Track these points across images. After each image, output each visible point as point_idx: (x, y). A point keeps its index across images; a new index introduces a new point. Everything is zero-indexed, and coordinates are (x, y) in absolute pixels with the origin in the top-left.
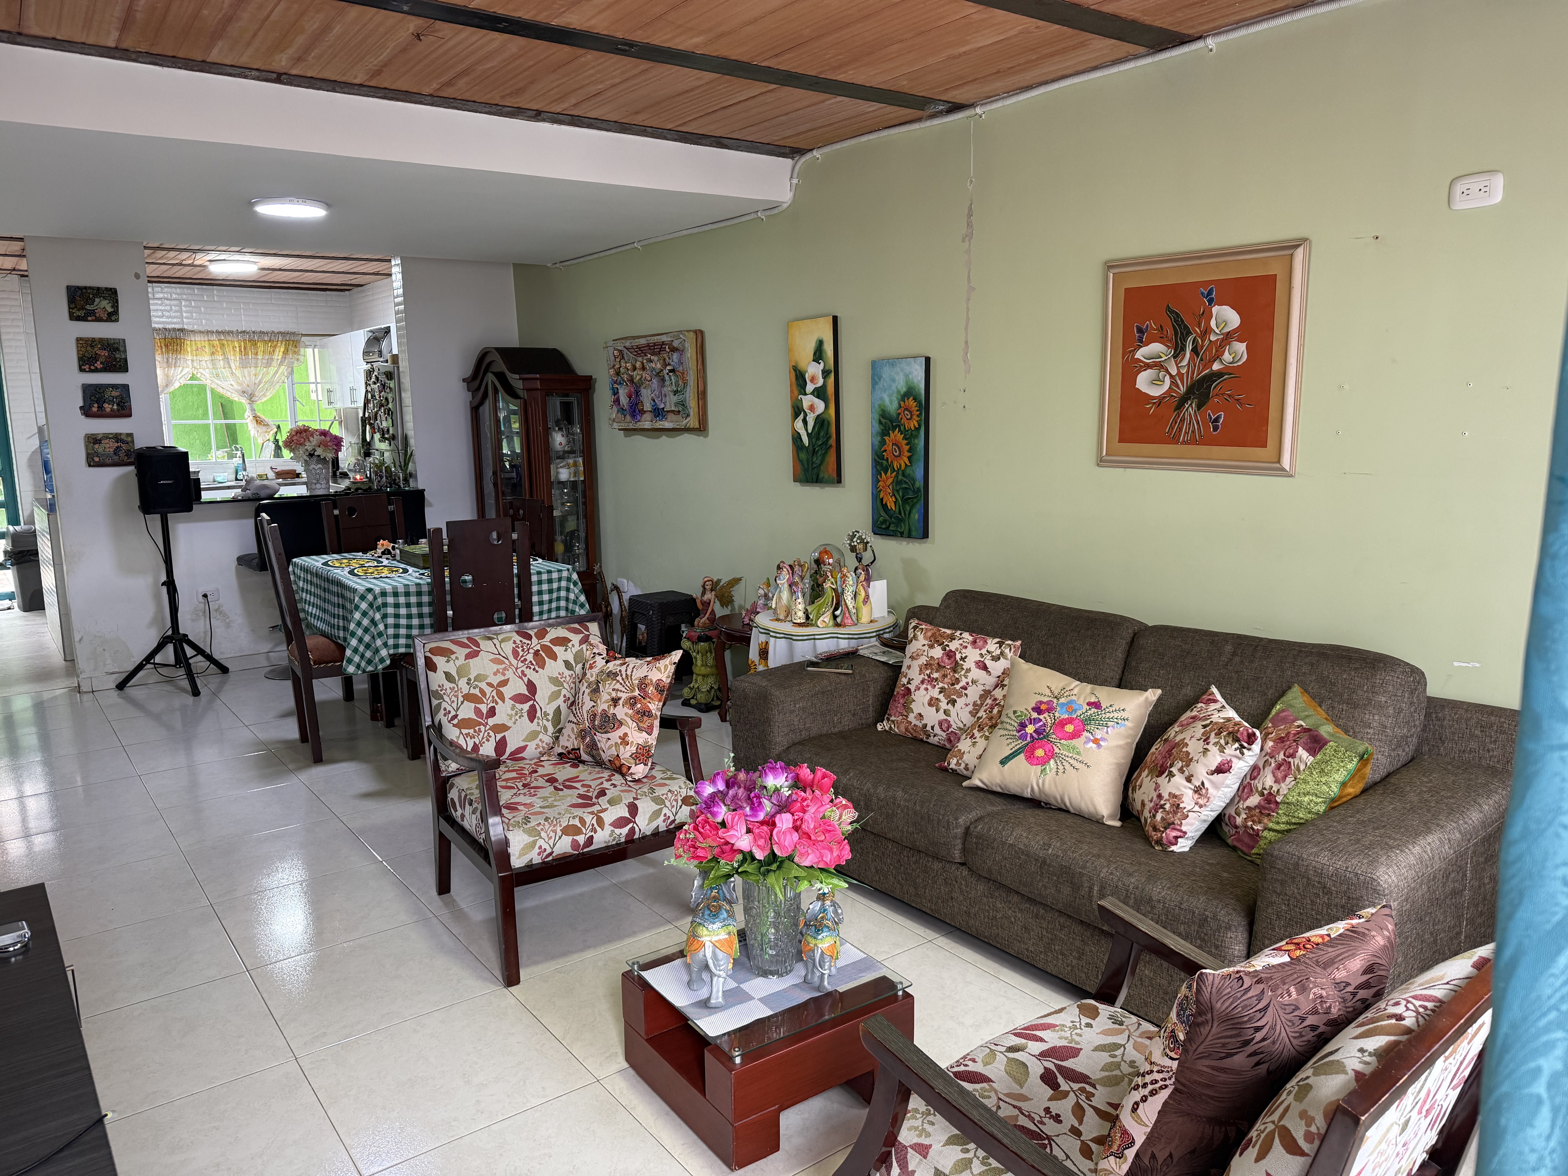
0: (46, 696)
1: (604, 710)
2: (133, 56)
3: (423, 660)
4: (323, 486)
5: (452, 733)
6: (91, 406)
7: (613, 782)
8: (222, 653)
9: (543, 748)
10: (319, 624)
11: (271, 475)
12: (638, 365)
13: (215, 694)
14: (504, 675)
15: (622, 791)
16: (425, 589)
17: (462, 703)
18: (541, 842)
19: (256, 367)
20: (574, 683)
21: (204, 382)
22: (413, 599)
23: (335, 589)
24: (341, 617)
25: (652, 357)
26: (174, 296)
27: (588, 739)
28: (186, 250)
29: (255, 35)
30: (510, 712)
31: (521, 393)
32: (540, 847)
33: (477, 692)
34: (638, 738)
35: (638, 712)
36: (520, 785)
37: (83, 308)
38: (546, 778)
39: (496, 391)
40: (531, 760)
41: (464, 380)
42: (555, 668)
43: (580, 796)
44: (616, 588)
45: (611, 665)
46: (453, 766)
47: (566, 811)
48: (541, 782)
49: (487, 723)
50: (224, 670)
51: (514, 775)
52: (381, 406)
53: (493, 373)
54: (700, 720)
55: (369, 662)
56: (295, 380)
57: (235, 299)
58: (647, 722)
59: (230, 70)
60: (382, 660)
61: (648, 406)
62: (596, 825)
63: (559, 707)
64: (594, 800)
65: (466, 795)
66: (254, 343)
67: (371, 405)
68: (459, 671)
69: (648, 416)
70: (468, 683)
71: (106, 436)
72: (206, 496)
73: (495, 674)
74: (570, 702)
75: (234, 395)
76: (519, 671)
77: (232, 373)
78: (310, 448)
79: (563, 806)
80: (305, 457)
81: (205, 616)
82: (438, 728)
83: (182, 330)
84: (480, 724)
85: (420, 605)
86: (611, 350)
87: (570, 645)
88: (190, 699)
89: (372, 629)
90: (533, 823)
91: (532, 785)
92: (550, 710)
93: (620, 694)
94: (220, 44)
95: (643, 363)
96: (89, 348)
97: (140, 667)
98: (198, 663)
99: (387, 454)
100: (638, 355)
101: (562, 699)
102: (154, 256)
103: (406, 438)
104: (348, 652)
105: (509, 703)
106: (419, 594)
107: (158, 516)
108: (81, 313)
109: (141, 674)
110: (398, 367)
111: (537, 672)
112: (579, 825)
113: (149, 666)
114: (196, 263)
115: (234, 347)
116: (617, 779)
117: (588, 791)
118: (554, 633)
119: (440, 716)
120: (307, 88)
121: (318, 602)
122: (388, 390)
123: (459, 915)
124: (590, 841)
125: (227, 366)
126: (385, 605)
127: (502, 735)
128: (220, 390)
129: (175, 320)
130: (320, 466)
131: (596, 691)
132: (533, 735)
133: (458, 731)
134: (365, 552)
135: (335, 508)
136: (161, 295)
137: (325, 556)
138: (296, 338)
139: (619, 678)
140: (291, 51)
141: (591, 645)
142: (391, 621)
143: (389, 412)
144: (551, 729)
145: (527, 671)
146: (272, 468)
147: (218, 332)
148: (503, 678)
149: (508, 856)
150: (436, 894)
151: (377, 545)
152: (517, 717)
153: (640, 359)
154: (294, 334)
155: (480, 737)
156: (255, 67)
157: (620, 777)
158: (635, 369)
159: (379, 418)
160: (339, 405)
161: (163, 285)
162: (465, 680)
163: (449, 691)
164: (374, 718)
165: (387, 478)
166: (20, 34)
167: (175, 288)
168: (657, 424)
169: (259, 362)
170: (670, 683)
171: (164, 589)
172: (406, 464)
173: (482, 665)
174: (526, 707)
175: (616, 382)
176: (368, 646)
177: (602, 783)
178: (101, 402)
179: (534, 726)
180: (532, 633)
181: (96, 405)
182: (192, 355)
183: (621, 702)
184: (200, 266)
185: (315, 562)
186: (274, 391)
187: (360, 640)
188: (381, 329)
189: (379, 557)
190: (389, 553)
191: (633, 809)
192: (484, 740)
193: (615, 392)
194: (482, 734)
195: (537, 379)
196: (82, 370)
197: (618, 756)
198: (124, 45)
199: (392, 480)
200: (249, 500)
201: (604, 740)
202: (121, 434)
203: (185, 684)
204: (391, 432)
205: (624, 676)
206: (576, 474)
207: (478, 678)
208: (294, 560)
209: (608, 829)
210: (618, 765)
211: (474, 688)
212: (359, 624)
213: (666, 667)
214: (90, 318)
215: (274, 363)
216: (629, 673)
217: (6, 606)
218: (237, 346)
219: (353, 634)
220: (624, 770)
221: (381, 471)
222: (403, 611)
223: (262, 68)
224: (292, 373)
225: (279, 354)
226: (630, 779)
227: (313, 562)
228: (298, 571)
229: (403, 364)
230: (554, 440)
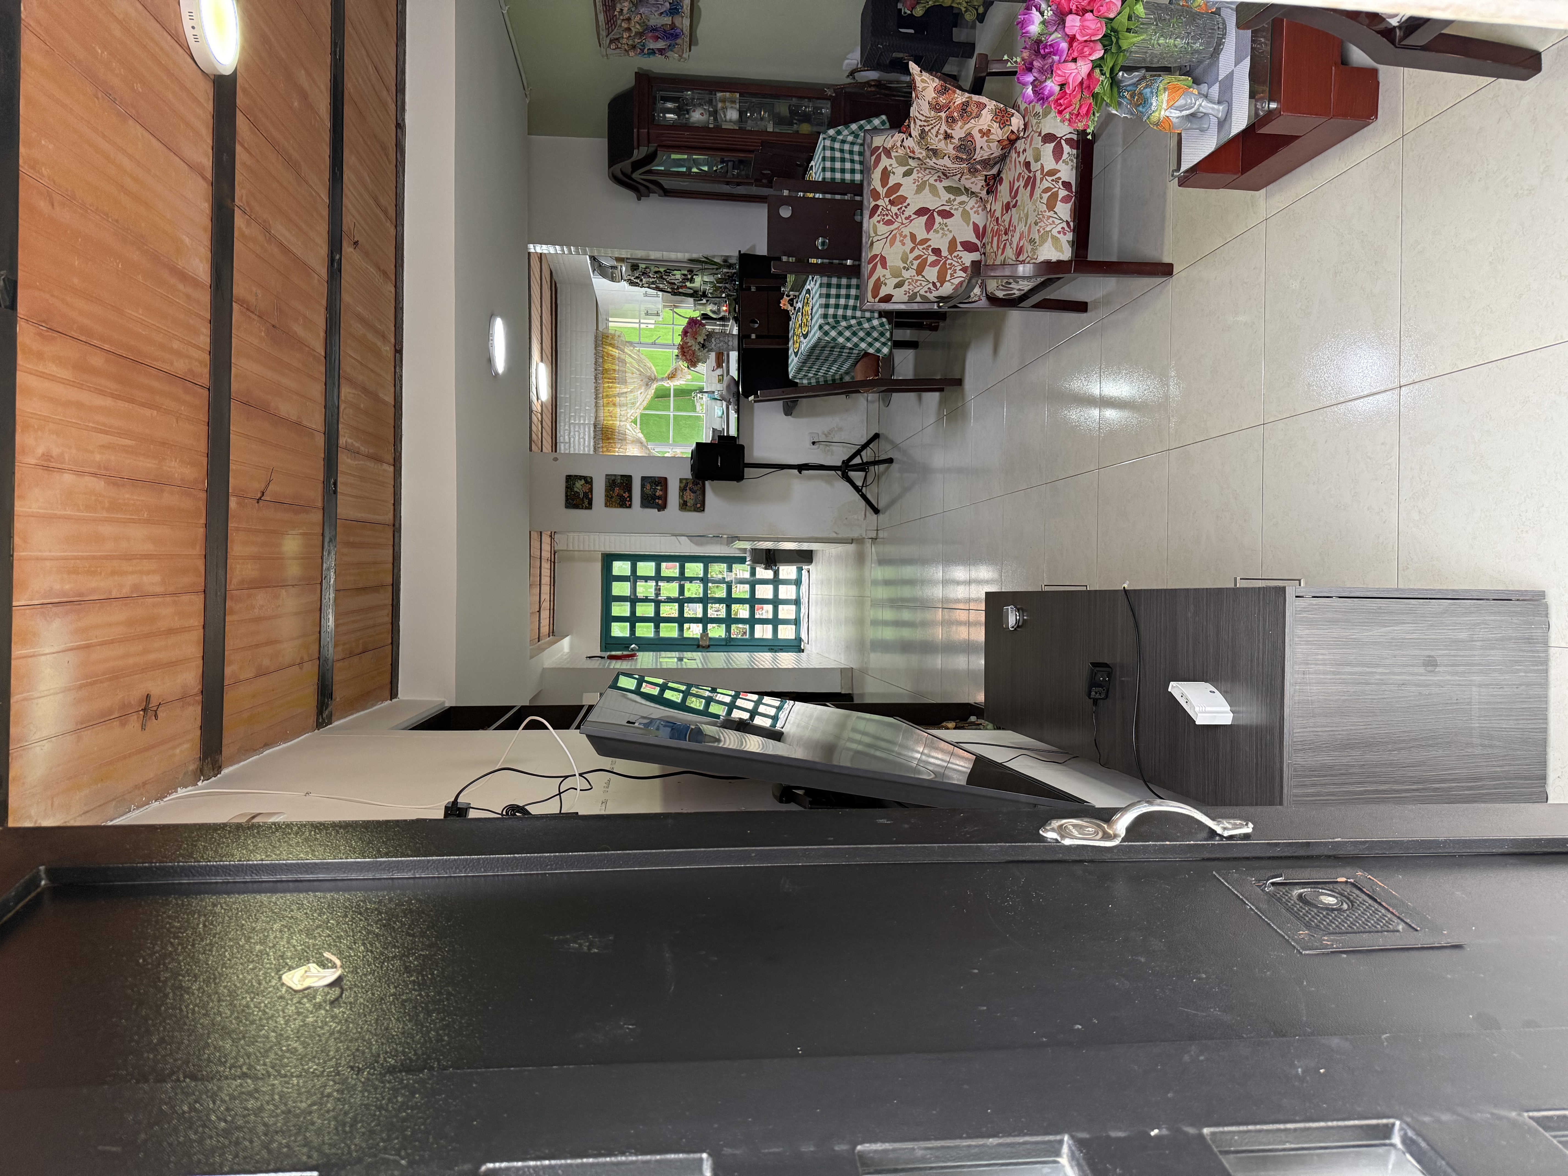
0: (875, 558)
1: (954, 149)
2: (397, 454)
3: (882, 304)
4: (730, 339)
5: (947, 289)
6: (658, 504)
7: (1021, 150)
8: (862, 437)
9: (978, 207)
10: (846, 366)
11: (719, 372)
12: (625, 25)
13: (895, 446)
14: (906, 236)
15: (1031, 145)
16: (825, 280)
17: (923, 277)
18: (1055, 232)
19: (625, 372)
20: (925, 169)
21: (638, 415)
22: (833, 291)
23: (817, 352)
24: (842, 350)
25: (618, 10)
26: (567, 428)
27: (979, 167)
28: (530, 418)
29: (372, 370)
30: (940, 235)
31: (652, 149)
32: (1059, 232)
33: (916, 263)
34: (986, 119)
35: (962, 116)
36: (1005, 238)
37: (583, 500)
38: (1005, 212)
39: (650, 172)
40: (987, 219)
41: (639, 199)
42: (908, 188)
43: (1026, 186)
44: (852, 73)
45: (914, 133)
46: (977, 290)
47: (1034, 204)
48: (1007, 217)
49: (945, 257)
50: (876, 436)
51: (995, 239)
52: (661, 277)
53: (633, 172)
54: (980, 54)
55: (882, 334)
56: (637, 340)
57: (568, 381)
58: (973, 108)
59: (398, 388)
60: (882, 325)
61: (667, 20)
62: (1054, 178)
63: (944, 187)
64: (1031, 175)
65: (1002, 285)
66: (605, 371)
67: (661, 286)
68: (895, 276)
69: (678, 21)
70: (908, 269)
71: (681, 497)
72: (733, 432)
73: (904, 244)
74: (942, 176)
75: (650, 393)
76: (904, 222)
77: (631, 392)
78: (698, 347)
79: (1029, 206)
80: (705, 351)
81: (830, 445)
82: (941, 299)
83: (595, 426)
84: (945, 263)
85: (839, 286)
86: (609, 51)
87: (889, 168)
88: (895, 466)
89: (854, 329)
90: (1036, 236)
91: (1007, 227)
92: (945, 196)
93: (942, 131)
94: (381, 395)
95: (623, 20)
96: (613, 500)
97: (864, 497)
98: (867, 455)
99: (706, 279)
100: (615, 24)
101: (937, 184)
102: (536, 441)
103: (692, 261)
104: (871, 351)
105: (932, 234)
106: (829, 286)
107: (746, 469)
108: (586, 501)
109: (869, 496)
110: (627, 258)
111: (908, 205)
112: (1050, 193)
113: (864, 490)
114: (540, 410)
115: (609, 387)
116: (1020, 145)
117: (1023, 178)
118: (876, 184)
119: (931, 296)
120: (403, 330)
121: (827, 365)
122: (648, 270)
123: (1106, 301)
124: (1066, 185)
125: (624, 395)
126: (835, 316)
127: (959, 244)
128: (645, 403)
129: (587, 429)
130: (713, 340)
131: (935, 152)
132: (965, 215)
133: (946, 283)
134: (789, 319)
135: (749, 336)
136: (567, 437)
137: (790, 352)
138: (600, 335)
139: (927, 129)
140: (379, 344)
141: (893, 147)
142: (849, 313)
143: (668, 272)
144: (964, 198)
145: (907, 214)
146: (713, 370)
147: (596, 398)
148: (909, 238)
149: (1059, 262)
150: (1085, 314)
151: (784, 309)
152: (946, 229)
153: (619, 22)
154: (596, 337)
155: (956, 264)
156: (393, 369)
157: (1019, 142)
158: (629, 29)
159: (673, 281)
160: (660, 306)
161: (558, 435)
162: (904, 271)
163: (911, 287)
164: (935, 329)
165: (727, 283)
166: (394, 525)
167: (560, 426)
168: (686, 11)
169: (621, 369)
170: (939, 78)
171: (804, 472)
172: (715, 263)
173: (894, 255)
174: (938, 219)
175: (642, 51)
176: (868, 334)
177: (1020, 162)
178: (654, 497)
179: (957, 214)
180: (873, 204)
181: (657, 501)
182: (616, 420)
183: (949, 131)
184: (542, 406)
185: (794, 362)
186: (647, 359)
187: (862, 340)
188: (591, 263)
189: (795, 309)
190: (792, 300)
191: (1049, 138)
192: (960, 261)
193: (652, 52)
194: (954, 263)
195: (638, 131)
196: (630, 506)
197: (998, 141)
198: (392, 461)
199: (729, 278)
200: (738, 401)
201: (982, 152)
202: (680, 487)
203: (882, 467)
204: (686, 272)
205: (926, 124)
206: (734, 102)
207: (904, 260)
208: (790, 377)
209: (1061, 166)
210: (1006, 142)
211: (912, 265)
212: (848, 339)
213: (923, 81)
214: (590, 496)
215: (623, 356)
216: (923, 118)
217: (807, 573)
218: (607, 385)
219: (856, 345)
220: (1013, 137)
221: (721, 287)
222: (842, 301)
223: (393, 364)
224: (631, 344)
225: (615, 352)
226: (1022, 134)
227: (793, 364)
228: (800, 376)
229: (624, 254)
230: (698, 121)
